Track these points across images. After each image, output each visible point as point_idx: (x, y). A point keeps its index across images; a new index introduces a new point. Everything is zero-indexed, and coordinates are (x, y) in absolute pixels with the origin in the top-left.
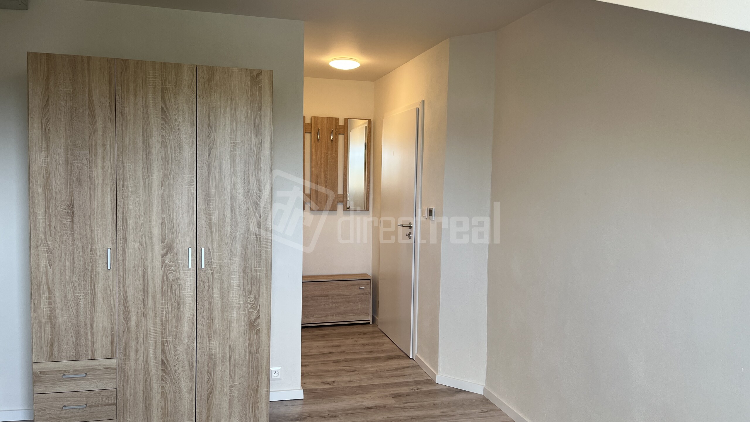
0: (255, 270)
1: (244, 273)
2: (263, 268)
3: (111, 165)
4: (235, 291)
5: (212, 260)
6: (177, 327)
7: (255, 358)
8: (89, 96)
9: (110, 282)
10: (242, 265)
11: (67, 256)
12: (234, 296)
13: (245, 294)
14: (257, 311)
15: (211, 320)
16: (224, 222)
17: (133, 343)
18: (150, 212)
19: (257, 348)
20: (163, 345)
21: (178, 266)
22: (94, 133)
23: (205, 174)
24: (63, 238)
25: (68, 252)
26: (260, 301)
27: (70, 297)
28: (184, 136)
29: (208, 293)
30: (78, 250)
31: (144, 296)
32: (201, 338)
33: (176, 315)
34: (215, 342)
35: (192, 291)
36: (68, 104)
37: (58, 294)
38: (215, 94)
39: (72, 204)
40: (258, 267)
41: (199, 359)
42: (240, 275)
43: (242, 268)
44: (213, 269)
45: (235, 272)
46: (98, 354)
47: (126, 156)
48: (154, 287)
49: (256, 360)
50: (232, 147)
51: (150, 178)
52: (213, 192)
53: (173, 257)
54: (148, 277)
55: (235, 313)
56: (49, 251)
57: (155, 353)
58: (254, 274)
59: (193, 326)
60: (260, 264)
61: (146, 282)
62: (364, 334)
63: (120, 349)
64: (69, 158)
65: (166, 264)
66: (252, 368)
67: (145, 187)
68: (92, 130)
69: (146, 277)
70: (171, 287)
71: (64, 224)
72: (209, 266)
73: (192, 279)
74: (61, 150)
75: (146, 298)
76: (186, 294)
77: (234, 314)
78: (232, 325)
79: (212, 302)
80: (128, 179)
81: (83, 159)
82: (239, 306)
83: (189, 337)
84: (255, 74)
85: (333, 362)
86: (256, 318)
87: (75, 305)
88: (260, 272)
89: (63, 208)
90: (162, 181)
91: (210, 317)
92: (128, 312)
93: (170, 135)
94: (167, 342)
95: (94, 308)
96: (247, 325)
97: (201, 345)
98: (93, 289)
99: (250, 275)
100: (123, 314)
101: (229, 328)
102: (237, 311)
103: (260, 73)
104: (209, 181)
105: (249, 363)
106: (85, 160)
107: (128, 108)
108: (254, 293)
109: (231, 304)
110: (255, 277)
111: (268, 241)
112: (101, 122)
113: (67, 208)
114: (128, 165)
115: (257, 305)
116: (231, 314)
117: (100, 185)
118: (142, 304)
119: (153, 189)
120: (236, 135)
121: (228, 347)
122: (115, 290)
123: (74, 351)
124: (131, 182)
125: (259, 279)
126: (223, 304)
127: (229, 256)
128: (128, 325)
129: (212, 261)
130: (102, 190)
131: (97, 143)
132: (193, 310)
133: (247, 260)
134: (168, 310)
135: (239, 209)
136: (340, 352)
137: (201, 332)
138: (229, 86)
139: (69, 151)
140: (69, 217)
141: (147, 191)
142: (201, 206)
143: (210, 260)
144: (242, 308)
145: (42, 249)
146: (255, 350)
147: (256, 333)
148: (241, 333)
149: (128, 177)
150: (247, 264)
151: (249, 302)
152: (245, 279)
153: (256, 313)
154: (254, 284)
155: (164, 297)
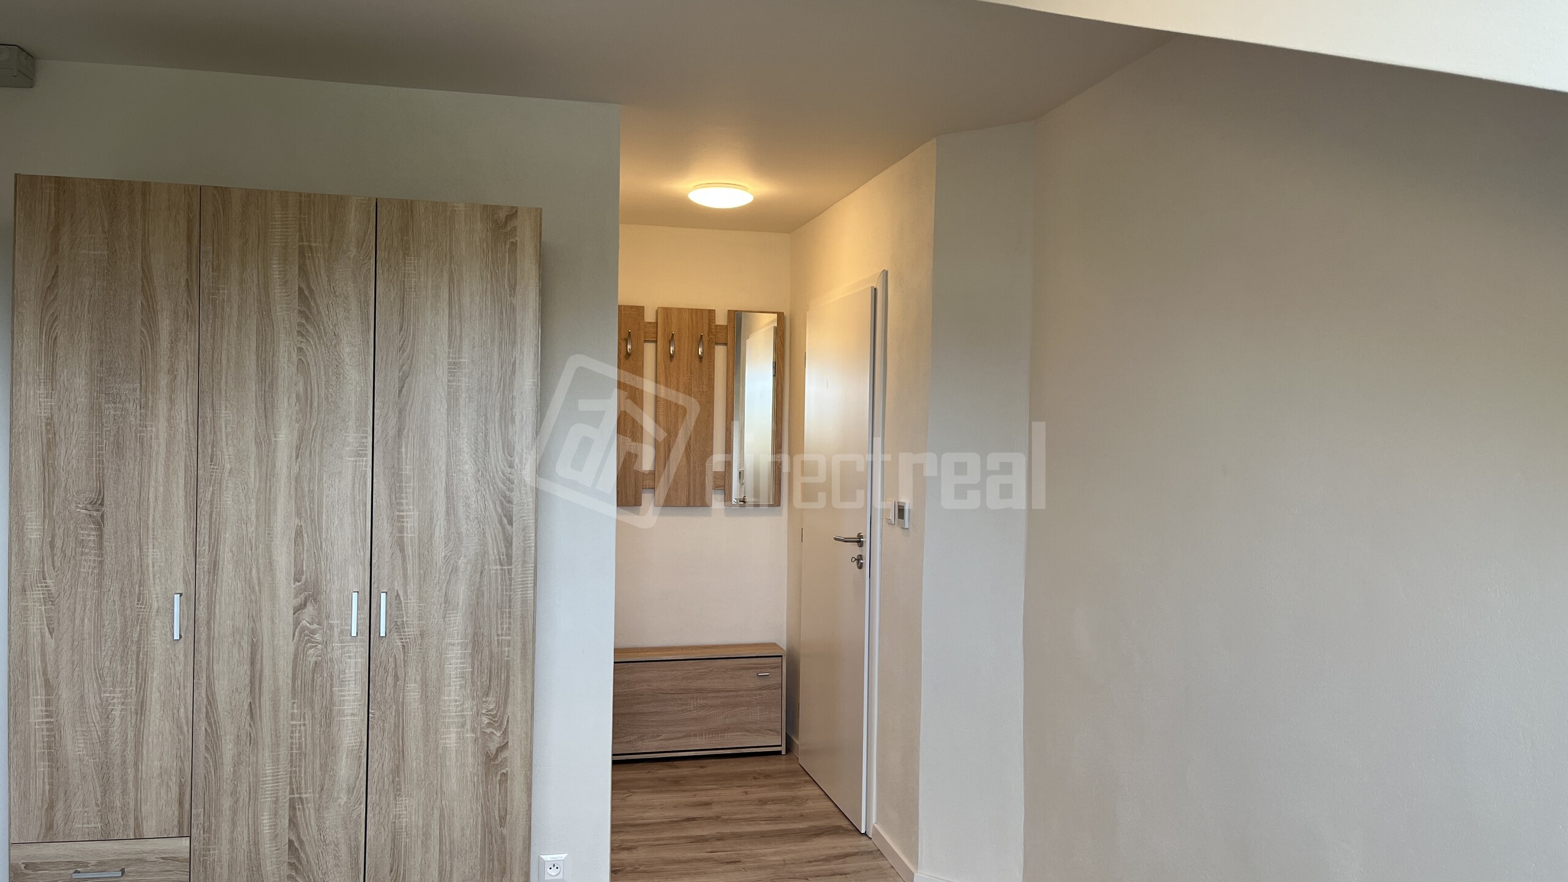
0: (498, 640)
1: (473, 649)
2: (517, 636)
3: (187, 413)
4: (453, 688)
5: (405, 618)
6: (324, 767)
7: (498, 838)
8: (142, 267)
9: (179, 668)
10: (469, 630)
11: (87, 610)
12: (452, 698)
13: (475, 695)
14: (503, 732)
15: (400, 753)
16: (431, 537)
17: (226, 803)
18: (269, 514)
19: (503, 814)
20: (292, 807)
21: (328, 632)
22: (152, 345)
23: (392, 432)
24: (79, 572)
25: (89, 603)
26: (509, 709)
27: (92, 700)
28: (347, 350)
29: (394, 691)
30: (112, 599)
31: (254, 698)
32: (378, 793)
33: (322, 740)
34: (407, 802)
35: (359, 688)
36: (97, 283)
37: (65, 695)
38: (414, 260)
39: (101, 497)
40: (506, 636)
41: (372, 839)
42: (465, 653)
43: (470, 637)
44: (406, 639)
45: (453, 645)
46: (150, 827)
47: (220, 393)
48: (276, 679)
49: (499, 842)
50: (452, 373)
51: (270, 440)
52: (407, 470)
53: (319, 613)
54: (262, 657)
55: (453, 736)
56: (50, 599)
57: (274, 825)
58: (495, 650)
59: (360, 764)
60: (509, 629)
61: (258, 666)
62: (767, 776)
63: (198, 815)
64: (97, 399)
65: (303, 629)
66: (489, 861)
67: (260, 461)
68: (148, 339)
69: (259, 657)
70: (313, 678)
71: (83, 540)
72: (397, 632)
73: (359, 660)
74: (80, 382)
75: (257, 704)
76: (347, 693)
77: (451, 739)
78: (447, 764)
79: (403, 713)
80: (224, 444)
81: (127, 400)
82: (461, 720)
83: (350, 791)
84: (502, 215)
85: (691, 840)
86: (500, 747)
87: (101, 718)
88: (509, 646)
89: (80, 506)
90: (298, 448)
91: (398, 746)
92: (217, 733)
93: (316, 347)
94: (302, 802)
95: (142, 725)
96: (480, 763)
97: (378, 808)
98: (141, 684)
99: (487, 652)
100: (206, 737)
101: (439, 770)
102: (457, 732)
103: (513, 214)
104: (400, 447)
105: (483, 849)
106: (132, 402)
107: (226, 291)
108: (497, 692)
109: (445, 717)
110: (498, 656)
111: (528, 577)
112: (168, 320)
113: (89, 507)
114: (223, 412)
115: (503, 718)
116: (445, 739)
117: (163, 455)
118: (248, 718)
119: (278, 465)
120: (460, 347)
121: (436, 813)
122: (190, 685)
123: (98, 819)
124: (231, 449)
125: (508, 662)
126: (427, 717)
127: (442, 611)
128: (217, 765)
129: (403, 621)
130: (167, 467)
131: (159, 367)
132: (360, 730)
133: (482, 620)
134: (305, 730)
135: (463, 506)
136: (709, 818)
137: (378, 779)
138: (446, 242)
139: (97, 384)
140: (92, 526)
141: (264, 469)
142: (382, 500)
143: (400, 620)
144: (468, 726)
145: (36, 594)
146: (497, 818)
147: (500, 781)
148: (467, 782)
149: (224, 439)
150: (480, 628)
151: (484, 712)
152: (476, 661)
153: (500, 737)
154: (496, 671)
155: (296, 701)
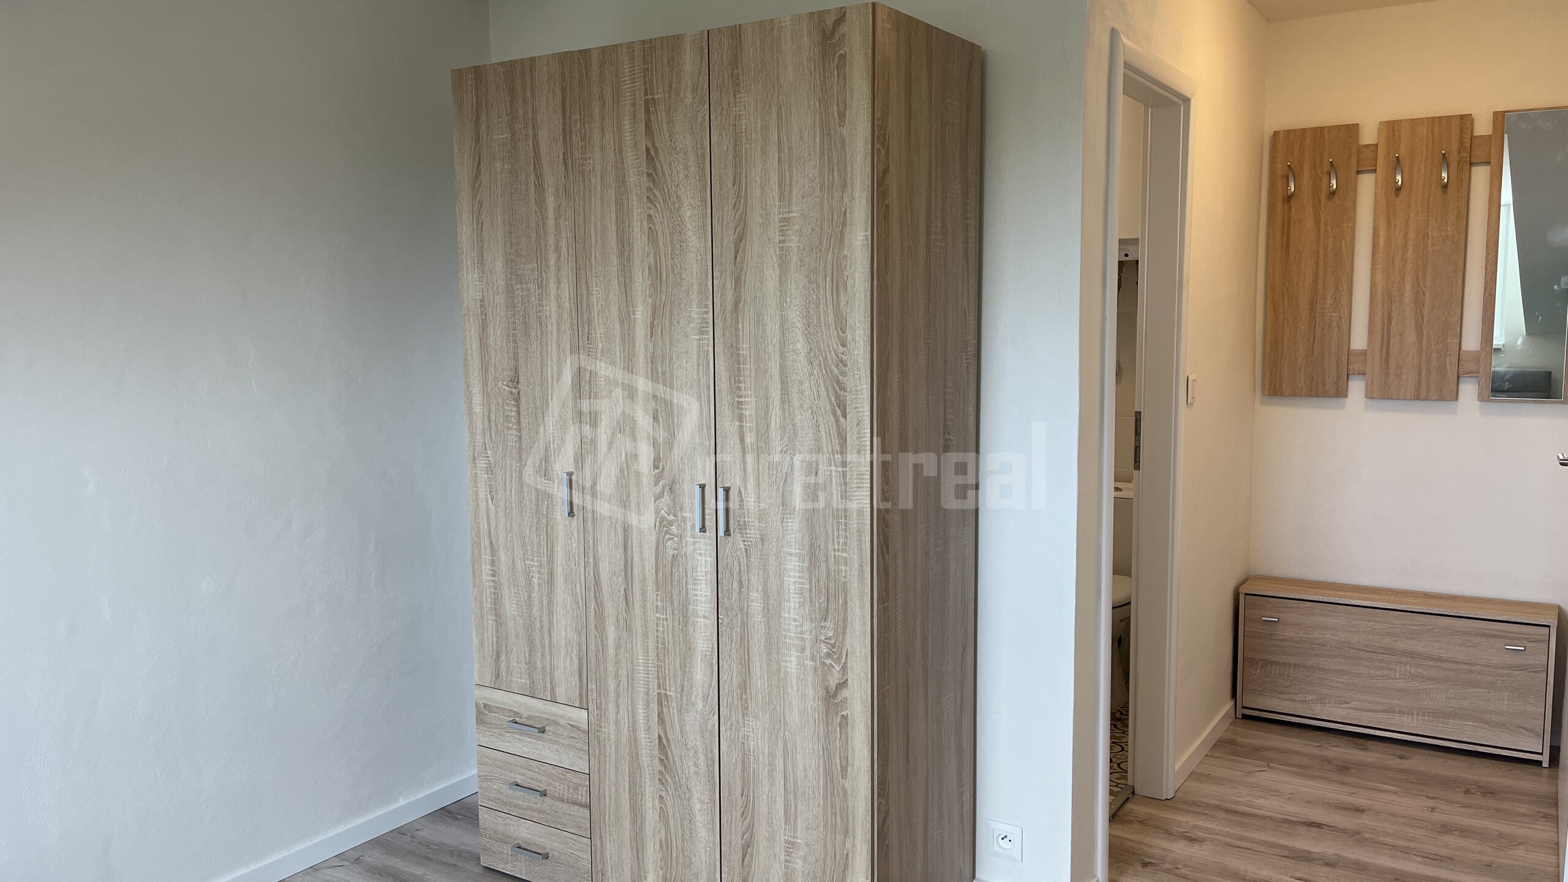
0: (835, 556)
1: (811, 562)
2: (853, 554)
3: (570, 291)
4: (792, 605)
5: (747, 518)
6: (683, 666)
7: (840, 790)
8: (533, 145)
9: (575, 545)
10: (806, 541)
11: (513, 481)
12: (792, 616)
13: (814, 617)
14: (842, 666)
15: (746, 665)
16: (768, 426)
17: (612, 684)
19: (844, 764)
20: (660, 703)
21: (683, 525)
22: (543, 224)
23: (729, 306)
24: (507, 445)
25: (514, 475)
26: (848, 641)
27: (519, 565)
28: (689, 213)
29: (739, 597)
31: (627, 584)
32: (729, 706)
33: (681, 639)
34: (754, 723)
35: (709, 589)
36: (505, 167)
37: (503, 557)
38: (744, 96)
39: (517, 375)
40: (843, 552)
41: (725, 754)
42: (802, 566)
43: (807, 548)
44: (748, 541)
45: (791, 555)
46: (561, 693)
47: (592, 270)
48: (643, 567)
49: (841, 795)
50: (783, 232)
51: (629, 316)
52: (745, 350)
53: (674, 504)
54: (632, 543)
55: (794, 659)
56: (490, 469)
57: (647, 717)
58: (832, 567)
59: (713, 672)
60: (846, 544)
61: (629, 553)
63: (592, 691)
64: (510, 280)
65: (663, 519)
66: (832, 814)
67: (623, 339)
68: (540, 218)
69: (630, 543)
70: (672, 571)
71: (508, 415)
72: (740, 533)
73: (708, 559)
74: (499, 264)
75: (630, 591)
76: (699, 593)
77: (792, 662)
78: (789, 691)
79: (747, 624)
80: (597, 322)
81: (530, 280)
82: (801, 643)
83: (705, 698)
84: (830, 21)
86: (839, 684)
87: (526, 583)
88: (846, 564)
89: (505, 383)
90: (652, 326)
91: (745, 660)
92: (602, 614)
93: (662, 213)
94: (667, 699)
95: (552, 596)
96: (820, 697)
97: (729, 723)
98: (550, 557)
99: (824, 568)
100: (595, 616)
101: (782, 695)
102: (797, 657)
103: (841, 17)
104: (737, 323)
105: (825, 797)
106: (532, 282)
107: (591, 161)
108: (835, 618)
109: (785, 637)
110: (835, 576)
112: (552, 197)
113: (510, 384)
114: (594, 289)
115: (842, 649)
116: (786, 661)
117: (555, 332)
118: (624, 603)
119: (637, 344)
120: (790, 198)
121: (780, 743)
122: (582, 563)
123: (527, 676)
124: (601, 327)
125: (845, 583)
126: (769, 633)
127: (779, 514)
128: (604, 646)
129: (745, 522)
130: (558, 345)
131: (548, 246)
132: (712, 635)
133: (818, 530)
134: (668, 625)
135: (797, 393)
137: (728, 691)
138: (774, 69)
139: (510, 266)
140: (513, 403)
141: (627, 348)
142: (723, 385)
143: (742, 519)
144: (808, 652)
145: (481, 463)
146: (839, 767)
147: (840, 723)
148: (808, 716)
149: (596, 318)
150: (816, 539)
151: (823, 638)
152: (813, 577)
153: (839, 672)
154: (834, 593)
155: (659, 593)
